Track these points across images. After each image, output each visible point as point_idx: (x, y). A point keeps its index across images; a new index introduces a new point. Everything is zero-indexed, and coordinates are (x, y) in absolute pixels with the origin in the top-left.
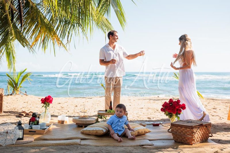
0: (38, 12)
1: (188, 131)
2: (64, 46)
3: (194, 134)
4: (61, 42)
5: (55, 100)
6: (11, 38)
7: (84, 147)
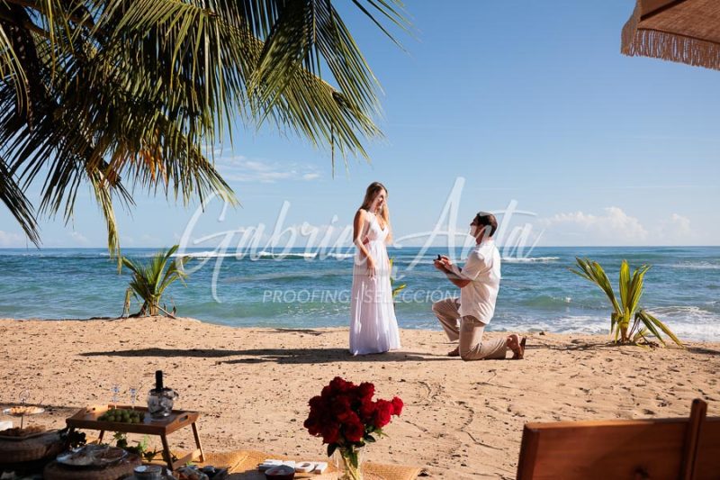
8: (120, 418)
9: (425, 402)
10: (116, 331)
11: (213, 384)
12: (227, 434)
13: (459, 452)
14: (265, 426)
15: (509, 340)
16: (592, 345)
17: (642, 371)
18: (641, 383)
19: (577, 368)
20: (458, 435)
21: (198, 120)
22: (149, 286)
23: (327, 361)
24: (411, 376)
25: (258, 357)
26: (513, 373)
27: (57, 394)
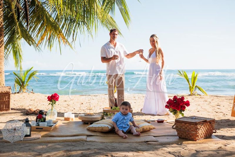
0: (43, 10)
1: (192, 127)
2: (69, 44)
3: (198, 130)
4: (67, 40)
5: (61, 98)
6: (17, 36)
7: (90, 143)
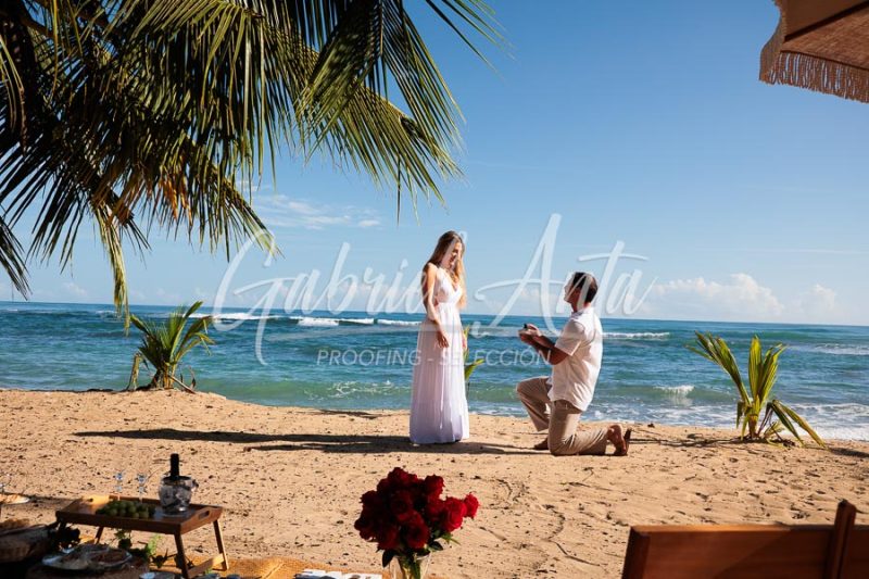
8: (124, 512)
9: (503, 505)
10: (120, 407)
11: (240, 476)
12: (256, 538)
13: (545, 567)
14: (306, 529)
15: (609, 431)
16: (712, 442)
17: (774, 475)
18: (772, 489)
19: (693, 469)
20: (544, 546)
21: (233, 146)
22: (164, 351)
23: (383, 451)
24: (488, 472)
25: (298, 444)
26: (614, 473)
27: (43, 482)
